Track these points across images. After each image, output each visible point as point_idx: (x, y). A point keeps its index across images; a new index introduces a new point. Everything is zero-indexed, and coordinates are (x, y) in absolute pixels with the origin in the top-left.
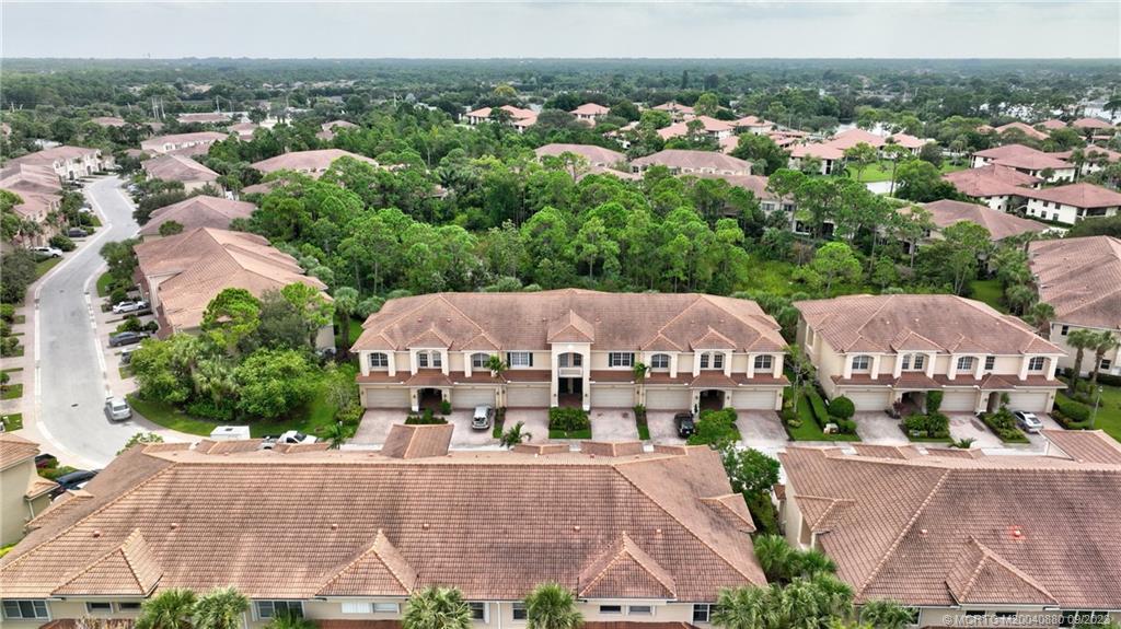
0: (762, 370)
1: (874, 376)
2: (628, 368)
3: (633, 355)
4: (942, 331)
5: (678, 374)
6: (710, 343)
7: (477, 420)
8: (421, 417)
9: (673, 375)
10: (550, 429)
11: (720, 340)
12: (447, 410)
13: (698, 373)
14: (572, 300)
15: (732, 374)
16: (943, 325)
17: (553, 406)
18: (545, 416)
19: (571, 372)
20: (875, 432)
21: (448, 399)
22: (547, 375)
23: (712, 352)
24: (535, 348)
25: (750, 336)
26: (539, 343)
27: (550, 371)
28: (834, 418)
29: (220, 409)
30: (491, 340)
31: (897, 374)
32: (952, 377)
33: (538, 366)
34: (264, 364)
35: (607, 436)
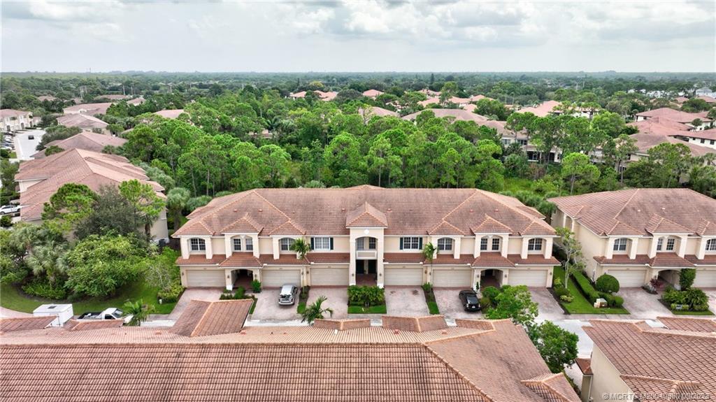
0: (534, 252)
1: (633, 257)
2: (417, 251)
3: (421, 239)
4: (687, 218)
5: (461, 255)
6: (489, 228)
7: (283, 297)
8: (233, 295)
9: (457, 256)
10: (349, 304)
11: (497, 226)
12: (257, 289)
13: (479, 255)
14: (366, 195)
15: (508, 255)
16: (687, 213)
17: (351, 285)
18: (344, 293)
19: (367, 255)
20: (640, 306)
21: (259, 279)
22: (346, 257)
23: (490, 236)
24: (335, 233)
25: (522, 222)
26: (339, 229)
27: (349, 254)
28: (602, 293)
29: (54, 288)
30: (296, 226)
31: (653, 255)
32: (701, 257)
33: (338, 249)
34: (92, 248)
35: (400, 312)
